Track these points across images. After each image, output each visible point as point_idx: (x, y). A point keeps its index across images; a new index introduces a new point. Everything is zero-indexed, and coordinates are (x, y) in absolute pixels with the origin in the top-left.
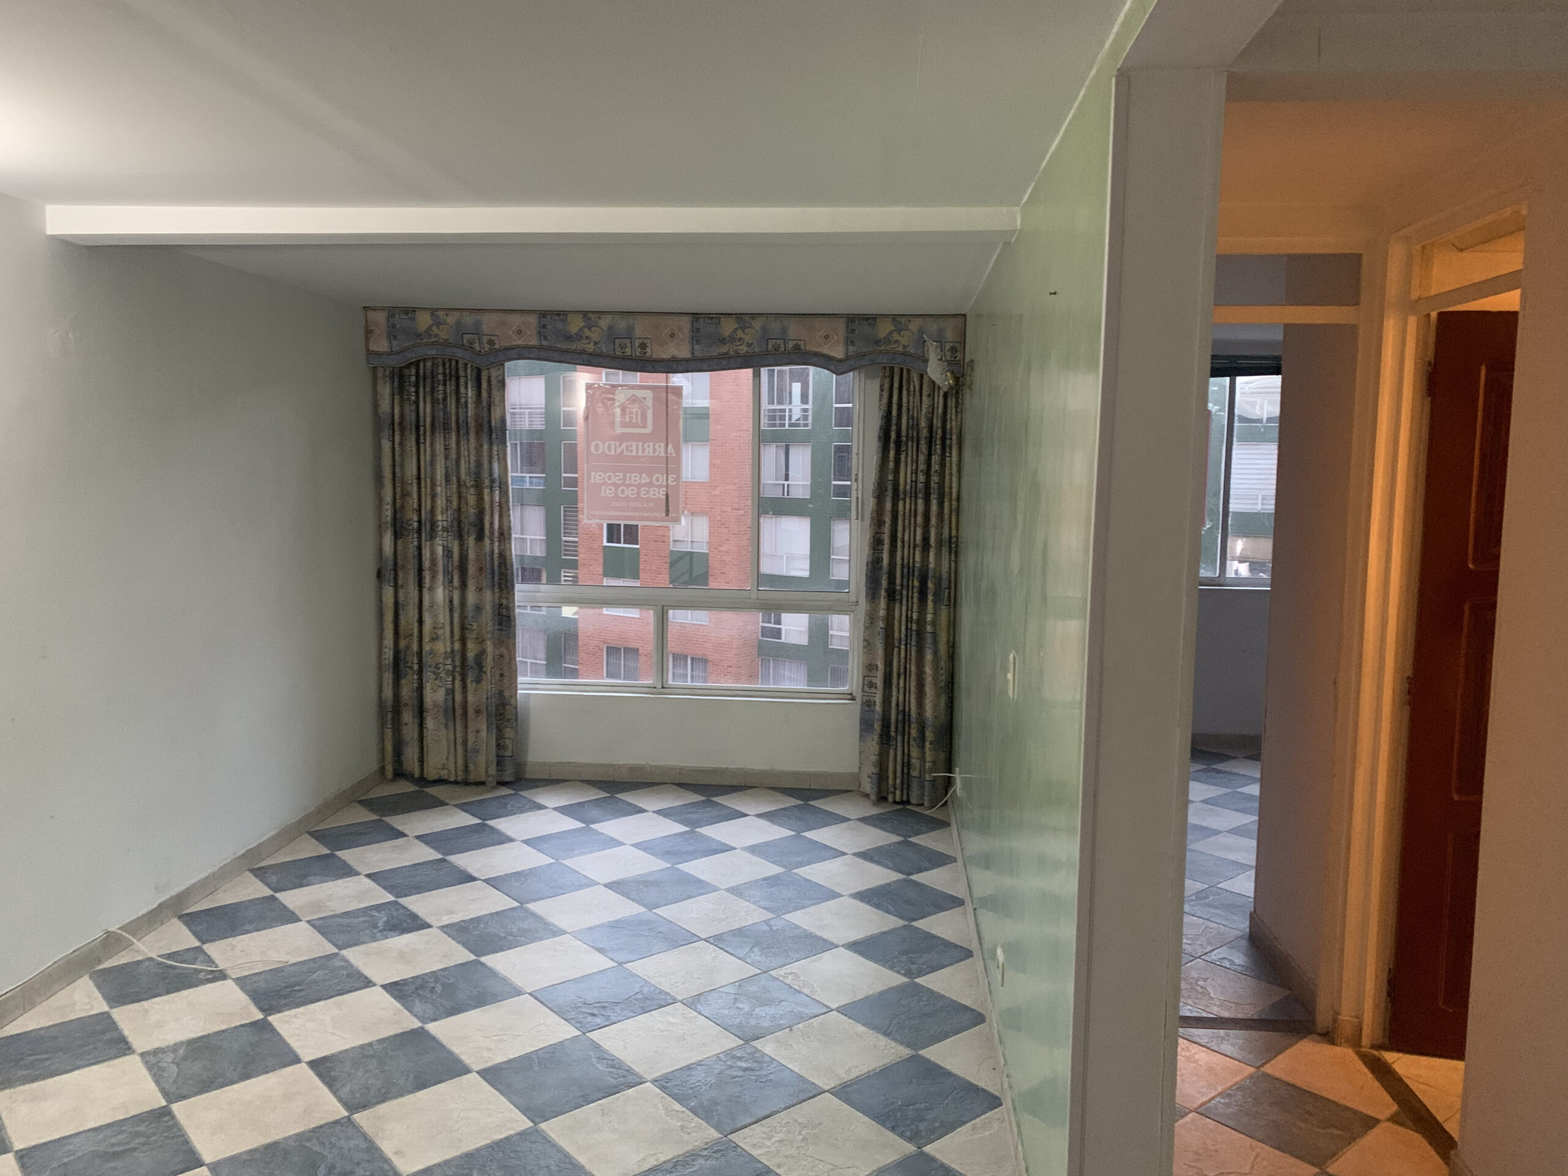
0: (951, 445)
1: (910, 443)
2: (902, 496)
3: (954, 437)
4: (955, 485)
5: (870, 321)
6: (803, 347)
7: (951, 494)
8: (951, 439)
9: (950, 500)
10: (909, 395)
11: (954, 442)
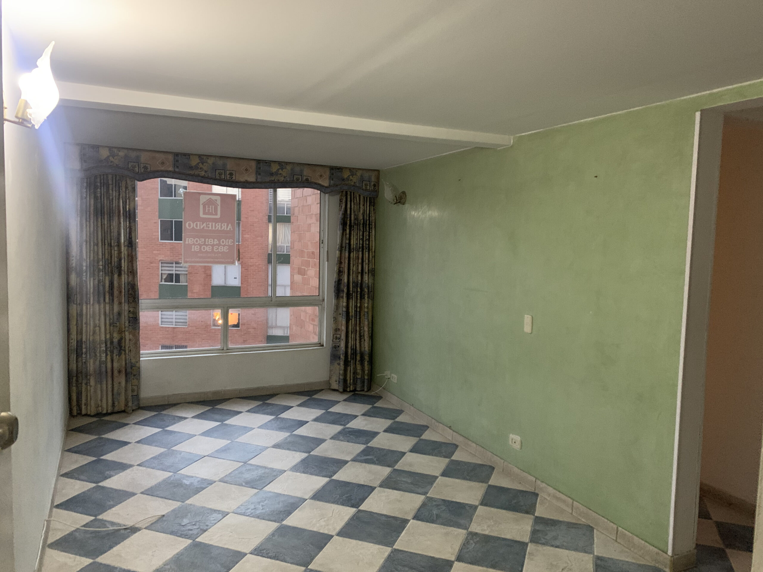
0: (372, 228)
1: (355, 226)
2: (352, 250)
3: (373, 224)
4: (373, 245)
5: (340, 170)
6: (310, 180)
7: (372, 249)
8: (372, 225)
9: (372, 252)
10: (354, 204)
11: (373, 227)
